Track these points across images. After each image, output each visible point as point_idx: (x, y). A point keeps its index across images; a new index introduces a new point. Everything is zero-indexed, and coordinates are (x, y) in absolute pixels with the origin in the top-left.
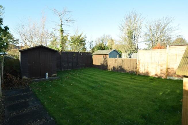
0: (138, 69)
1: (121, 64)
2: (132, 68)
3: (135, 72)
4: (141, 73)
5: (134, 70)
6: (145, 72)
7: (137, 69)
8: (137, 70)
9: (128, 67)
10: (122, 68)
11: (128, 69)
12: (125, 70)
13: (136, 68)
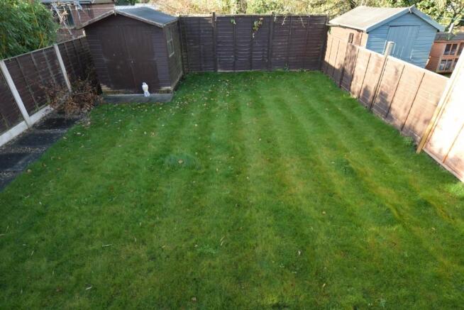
0: (431, 131)
1: (388, 84)
2: (415, 117)
3: (419, 135)
4: (436, 151)
5: (419, 127)
6: (451, 156)
7: (430, 127)
8: (427, 132)
9: (403, 106)
10: (387, 103)
11: (402, 114)
12: (392, 112)
13: (427, 121)
